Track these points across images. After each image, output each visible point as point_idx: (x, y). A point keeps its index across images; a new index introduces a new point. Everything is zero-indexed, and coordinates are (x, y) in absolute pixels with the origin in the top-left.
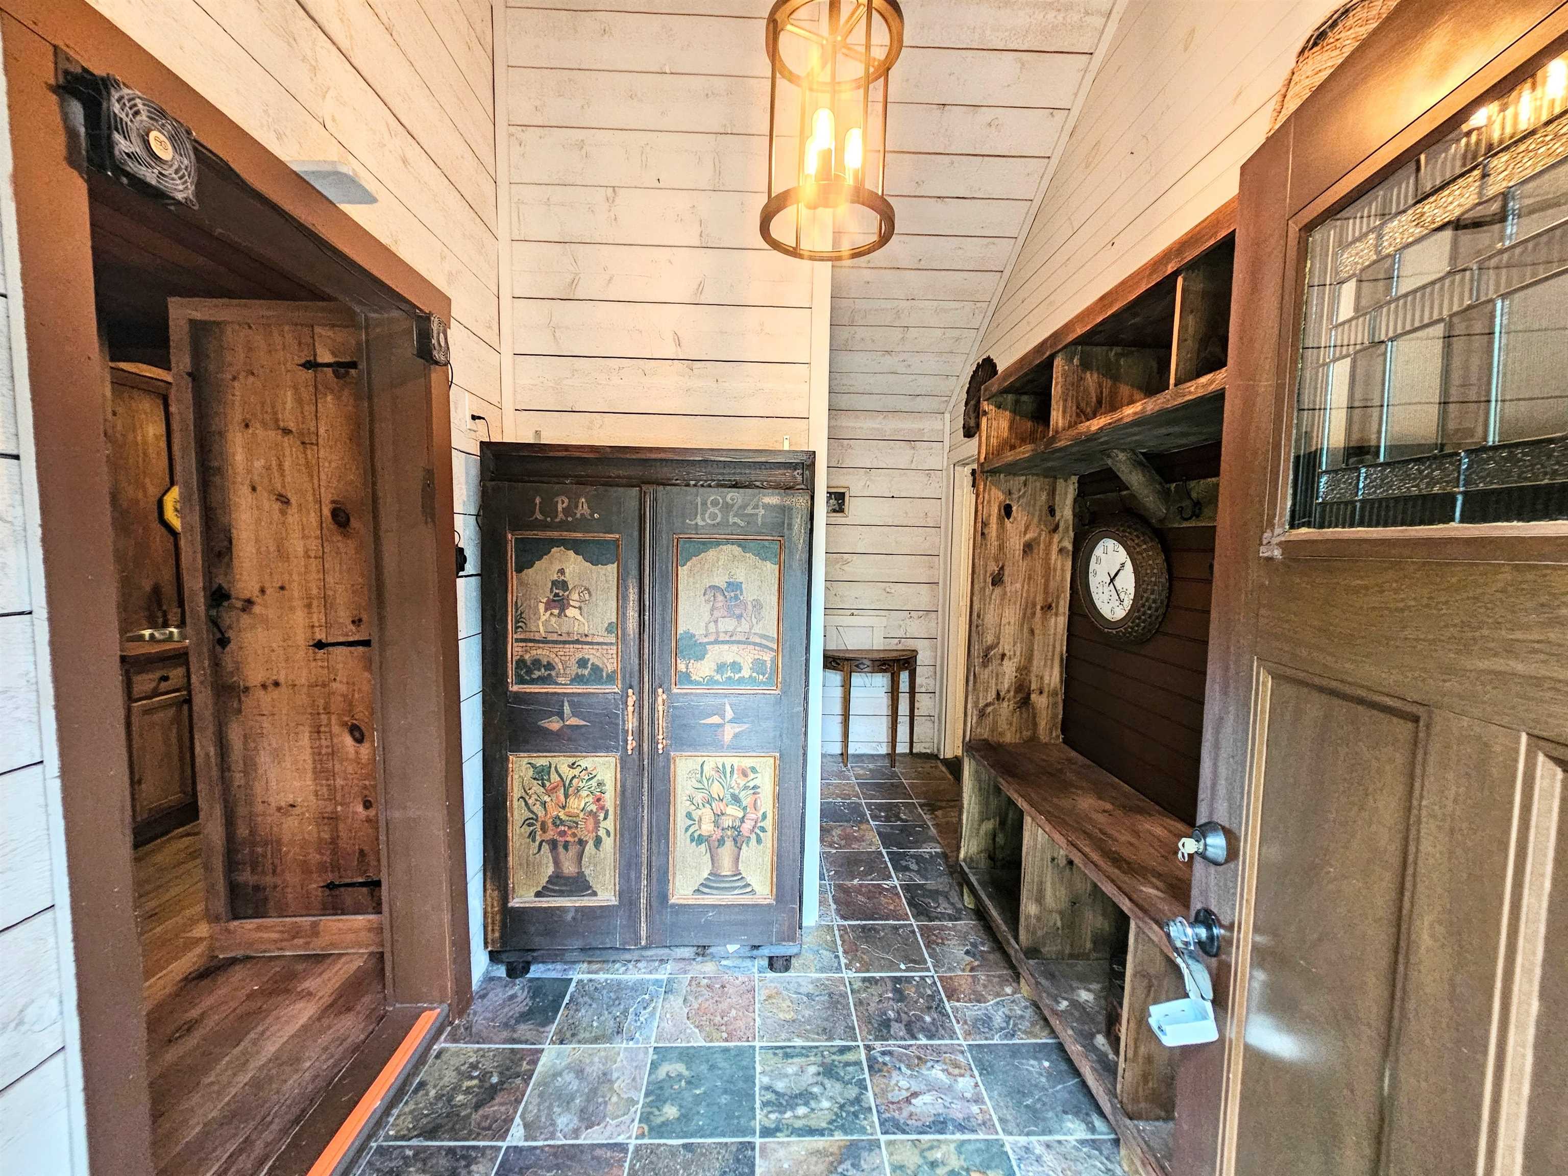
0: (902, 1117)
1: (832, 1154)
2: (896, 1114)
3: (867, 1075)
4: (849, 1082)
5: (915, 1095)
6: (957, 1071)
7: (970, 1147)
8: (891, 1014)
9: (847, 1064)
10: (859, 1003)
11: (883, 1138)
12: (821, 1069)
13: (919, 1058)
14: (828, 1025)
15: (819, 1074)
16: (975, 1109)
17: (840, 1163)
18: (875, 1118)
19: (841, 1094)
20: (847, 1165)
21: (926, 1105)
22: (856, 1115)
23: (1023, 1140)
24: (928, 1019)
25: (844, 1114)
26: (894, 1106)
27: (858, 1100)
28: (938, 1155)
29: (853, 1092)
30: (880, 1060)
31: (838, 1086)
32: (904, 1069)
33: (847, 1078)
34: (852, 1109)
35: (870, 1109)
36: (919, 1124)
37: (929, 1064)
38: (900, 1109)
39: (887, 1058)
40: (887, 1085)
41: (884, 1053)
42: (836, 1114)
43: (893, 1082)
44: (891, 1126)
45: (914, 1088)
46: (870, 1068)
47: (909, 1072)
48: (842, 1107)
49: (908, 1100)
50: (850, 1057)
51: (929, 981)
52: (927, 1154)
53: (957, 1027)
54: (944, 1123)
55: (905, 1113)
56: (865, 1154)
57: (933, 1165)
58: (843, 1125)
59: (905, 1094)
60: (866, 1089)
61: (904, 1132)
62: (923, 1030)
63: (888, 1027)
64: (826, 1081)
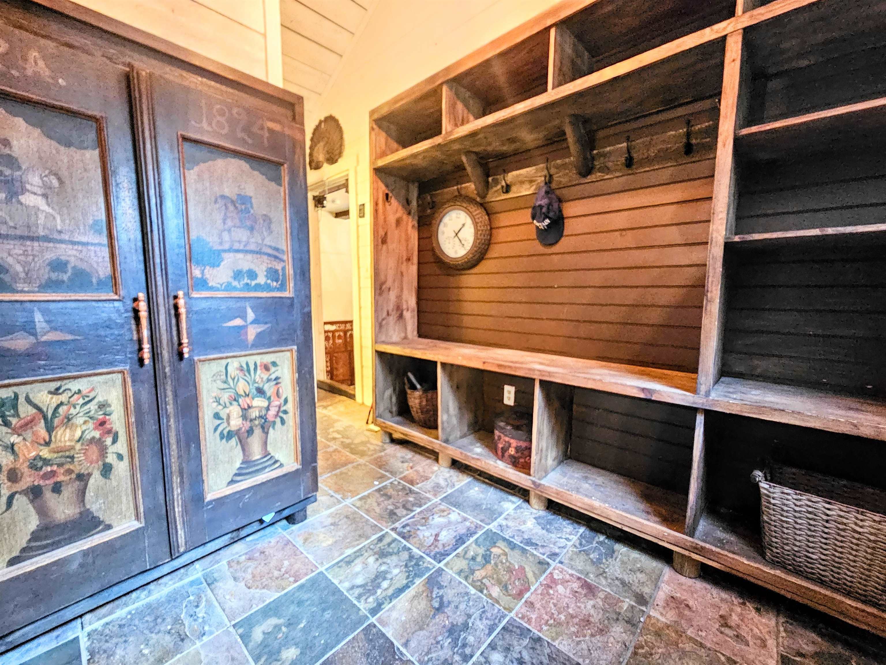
0: (440, 549)
1: (423, 592)
2: (437, 550)
3: (404, 542)
4: (398, 552)
5: (437, 535)
6: (445, 513)
7: (481, 540)
8: (391, 507)
9: (389, 544)
10: (368, 511)
11: (441, 565)
12: (377, 556)
13: (423, 518)
14: (358, 533)
15: (377, 559)
16: (468, 524)
17: (432, 592)
18: (429, 559)
19: (400, 560)
20: (436, 591)
21: (446, 537)
22: (417, 564)
23: (495, 523)
24: (411, 499)
25: (411, 569)
26: (432, 547)
27: (411, 557)
28: (471, 553)
29: (405, 555)
30: (405, 531)
31: (394, 558)
32: (421, 528)
33: (395, 551)
34: (413, 563)
35: (421, 557)
36: (451, 546)
37: (431, 518)
38: (436, 546)
39: (408, 528)
40: (420, 540)
41: (404, 527)
42: (406, 572)
43: (421, 537)
44: (440, 557)
45: (434, 533)
46: (404, 538)
47: (424, 528)
48: (406, 566)
49: (436, 540)
50: (387, 540)
51: (396, 483)
52: (467, 556)
53: (428, 495)
54: (461, 538)
55: (441, 547)
56: (439, 579)
57: (473, 559)
58: (415, 574)
59: (432, 539)
60: (409, 549)
61: (448, 555)
62: (413, 505)
63: (395, 514)
64: (385, 560)
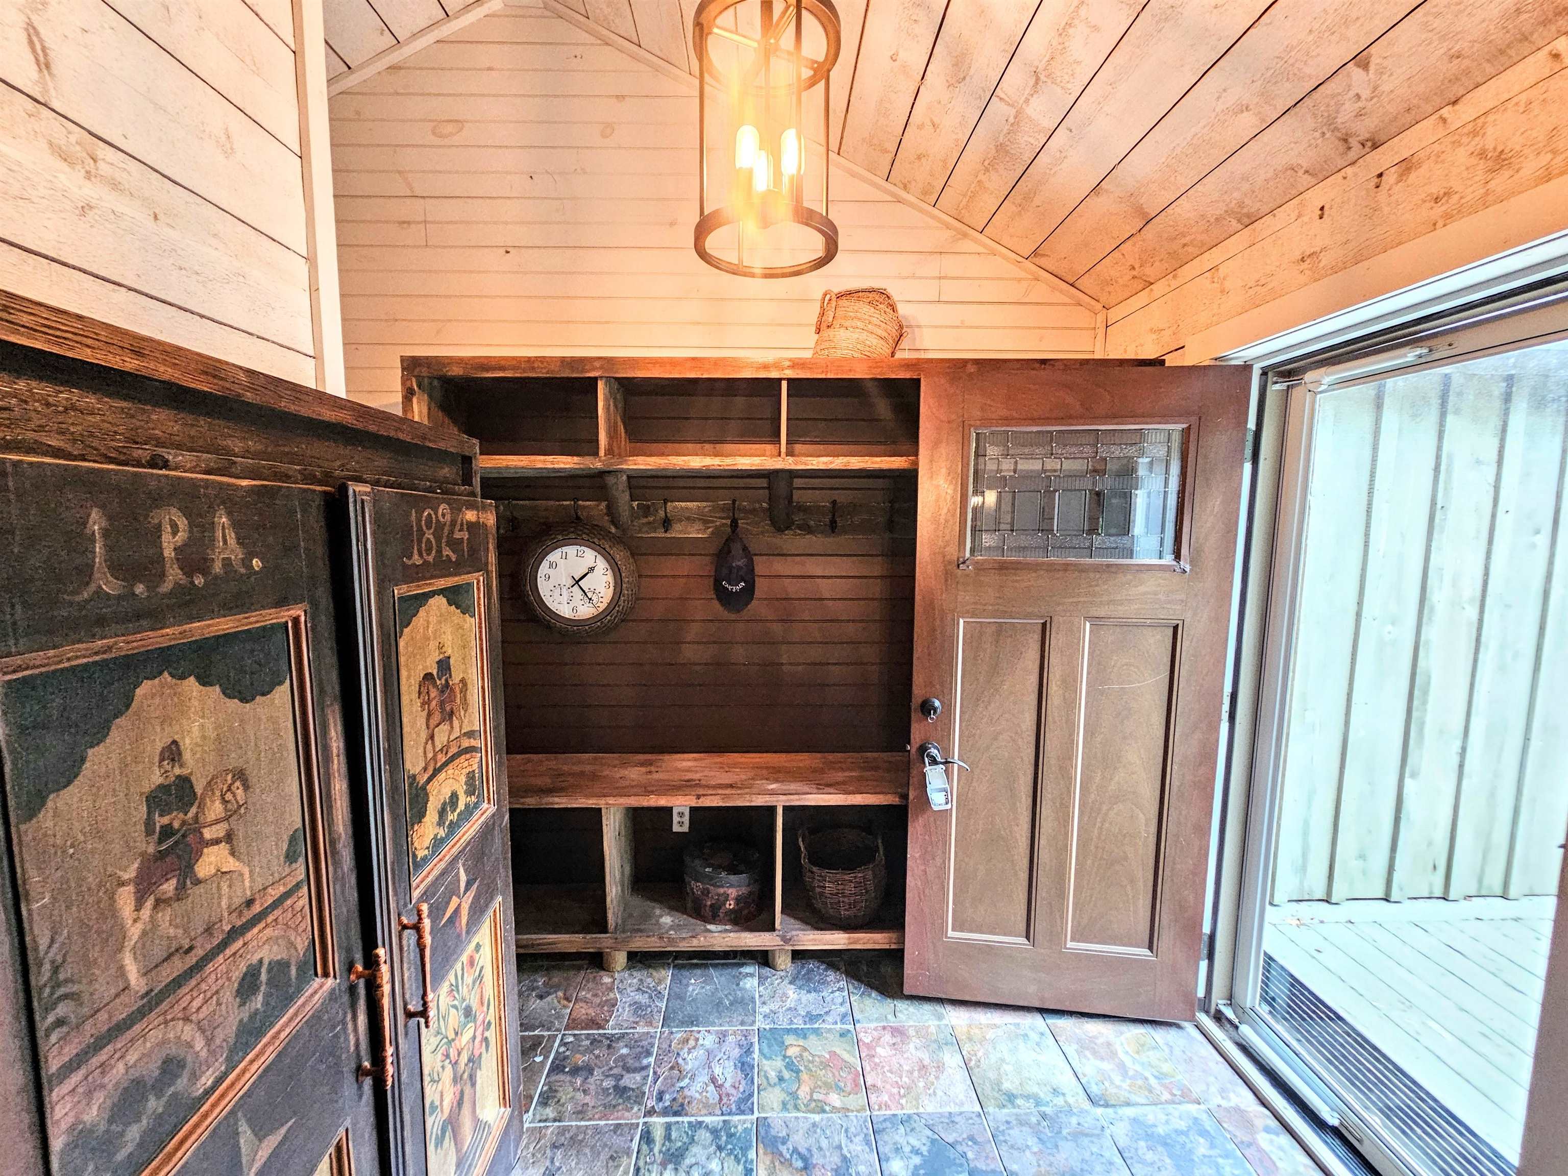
0: (736, 1096)
1: (773, 1162)
2: (733, 1099)
3: (686, 1119)
4: (691, 1138)
5: (713, 1080)
6: (692, 1043)
7: (766, 1050)
8: (608, 1083)
9: (668, 1137)
10: (581, 1113)
11: (756, 1114)
12: (670, 1167)
13: (672, 1068)
14: (604, 1156)
15: (676, 1169)
16: (731, 1038)
17: (781, 1155)
18: (736, 1118)
19: (705, 1147)
20: (783, 1149)
21: (725, 1074)
22: (731, 1136)
23: (759, 1018)
24: (625, 1051)
25: (729, 1147)
26: (725, 1100)
27: (715, 1132)
28: (773, 1075)
29: (704, 1136)
30: (667, 1104)
31: (695, 1149)
32: (682, 1084)
33: (685, 1139)
34: (724, 1138)
35: (724, 1121)
36: (743, 1082)
37: (680, 1061)
38: (728, 1095)
39: (667, 1097)
40: (700, 1101)
41: (660, 1098)
42: (729, 1155)
43: (697, 1095)
44: (745, 1105)
45: (706, 1079)
46: (676, 1114)
47: (687, 1081)
48: (720, 1148)
49: (719, 1087)
50: (658, 1134)
51: (571, 1039)
52: (772, 1082)
53: (640, 1029)
54: (743, 1064)
55: (733, 1091)
56: (773, 1132)
57: (781, 1079)
58: (741, 1148)
59: (711, 1088)
60: (701, 1123)
61: (751, 1095)
62: (638, 1057)
63: (625, 1089)
64: (688, 1161)
